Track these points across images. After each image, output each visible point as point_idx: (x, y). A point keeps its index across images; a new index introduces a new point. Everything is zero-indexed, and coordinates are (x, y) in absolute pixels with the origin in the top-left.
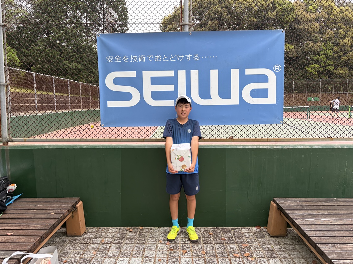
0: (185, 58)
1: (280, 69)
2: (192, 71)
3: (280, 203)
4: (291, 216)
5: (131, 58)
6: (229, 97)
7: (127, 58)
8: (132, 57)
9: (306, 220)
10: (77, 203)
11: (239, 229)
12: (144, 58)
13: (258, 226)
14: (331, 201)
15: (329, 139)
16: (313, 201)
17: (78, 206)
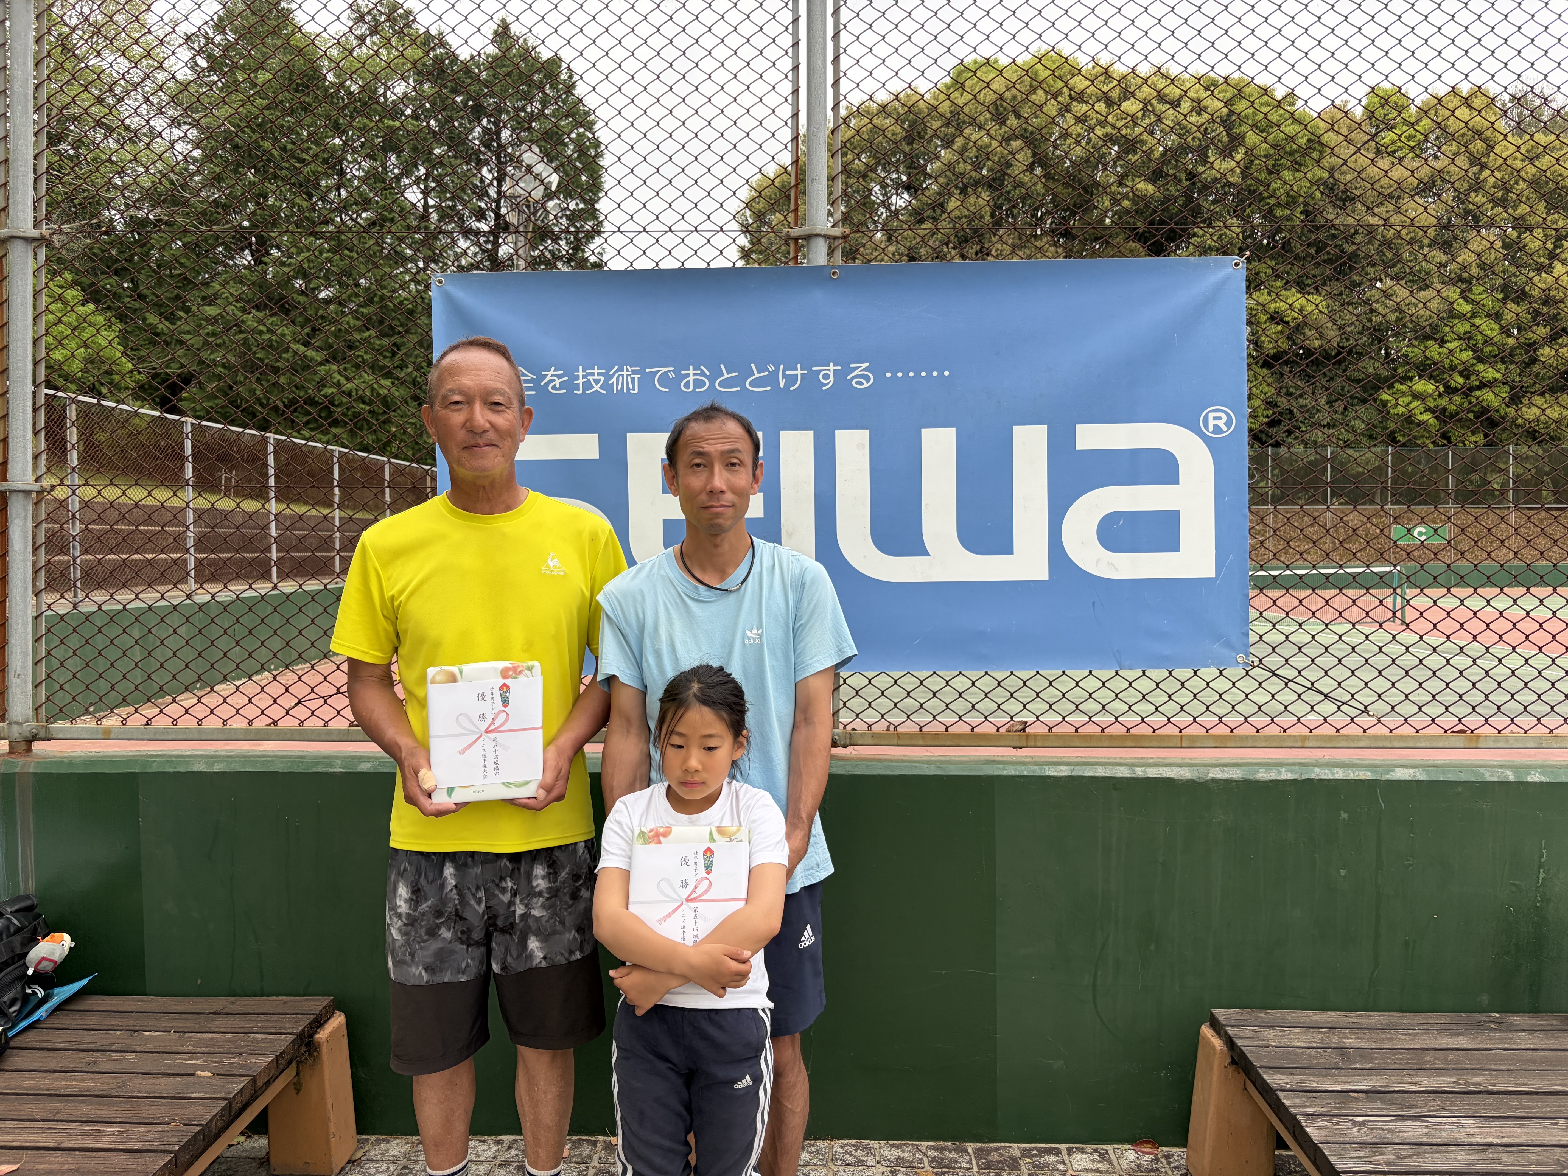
0: (811, 378)
1: (1228, 424)
2: (841, 436)
3: (1243, 1037)
4: (1286, 1100)
5: (577, 378)
6: (1005, 546)
7: (559, 376)
8: (581, 373)
9: (1354, 1123)
10: (319, 1022)
11: (1058, 1152)
12: (633, 379)
13: (1148, 1142)
14: (1478, 1026)
15: (1459, 740)
16: (1395, 1027)
17: (322, 1035)
